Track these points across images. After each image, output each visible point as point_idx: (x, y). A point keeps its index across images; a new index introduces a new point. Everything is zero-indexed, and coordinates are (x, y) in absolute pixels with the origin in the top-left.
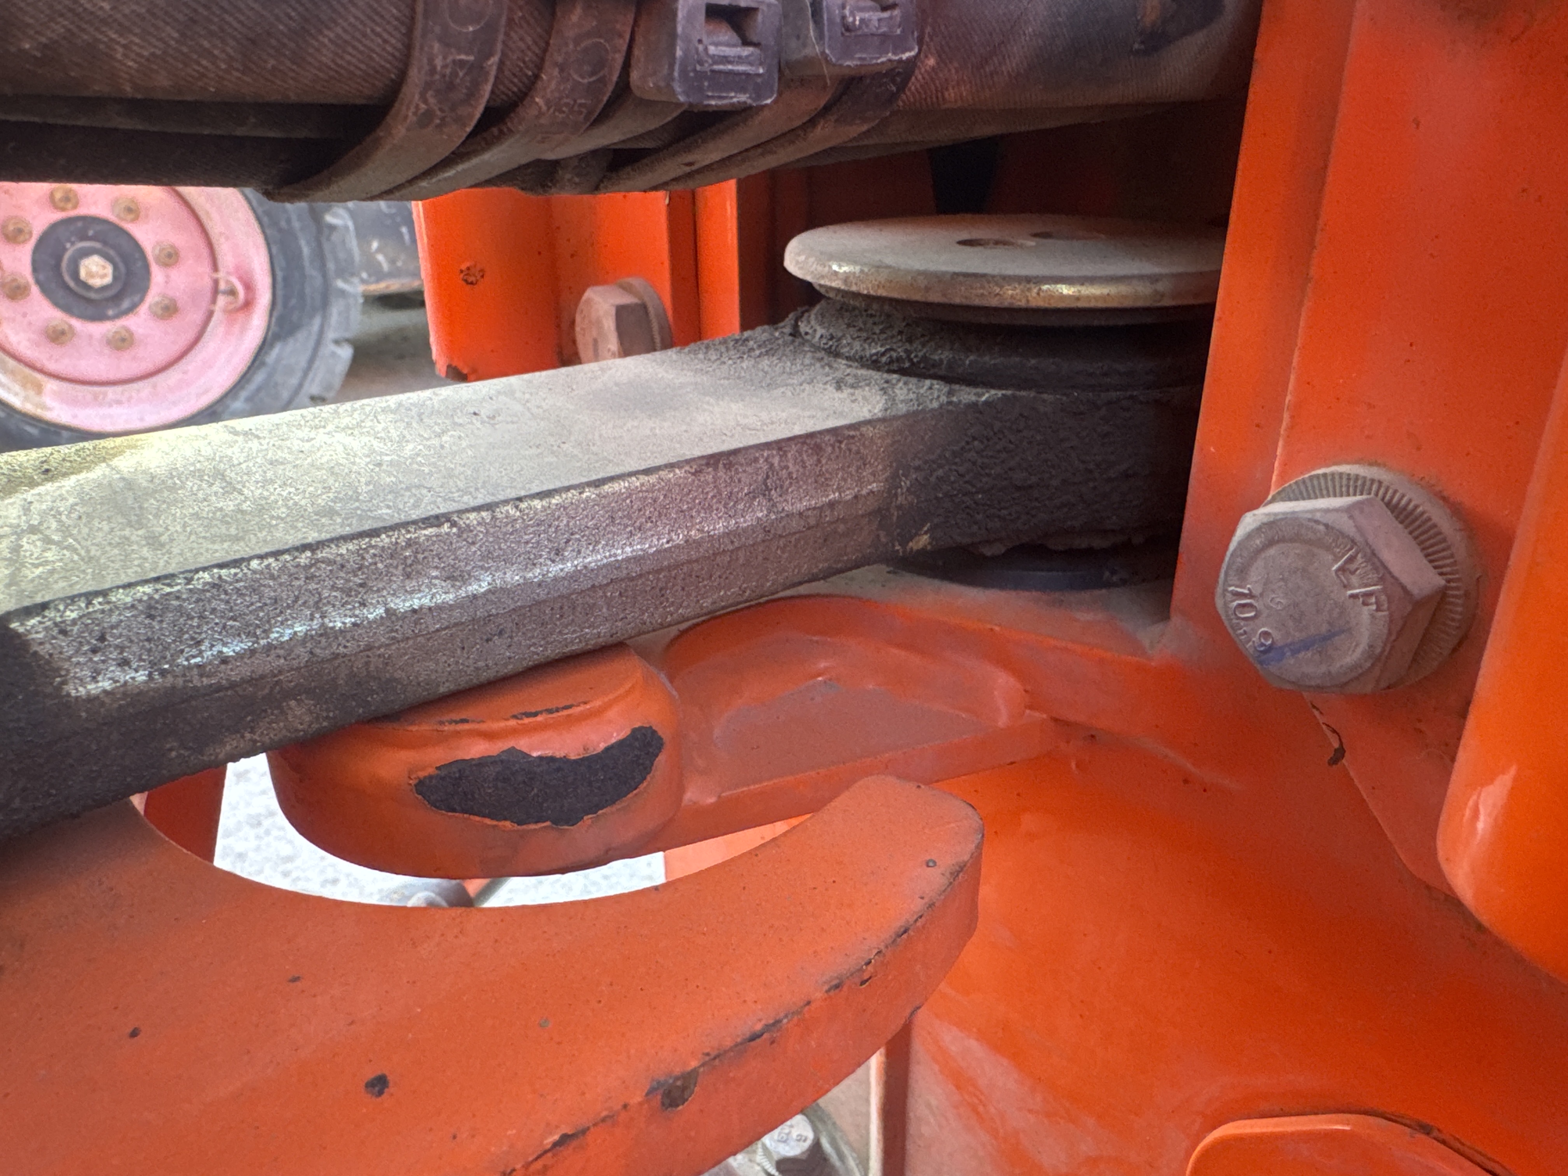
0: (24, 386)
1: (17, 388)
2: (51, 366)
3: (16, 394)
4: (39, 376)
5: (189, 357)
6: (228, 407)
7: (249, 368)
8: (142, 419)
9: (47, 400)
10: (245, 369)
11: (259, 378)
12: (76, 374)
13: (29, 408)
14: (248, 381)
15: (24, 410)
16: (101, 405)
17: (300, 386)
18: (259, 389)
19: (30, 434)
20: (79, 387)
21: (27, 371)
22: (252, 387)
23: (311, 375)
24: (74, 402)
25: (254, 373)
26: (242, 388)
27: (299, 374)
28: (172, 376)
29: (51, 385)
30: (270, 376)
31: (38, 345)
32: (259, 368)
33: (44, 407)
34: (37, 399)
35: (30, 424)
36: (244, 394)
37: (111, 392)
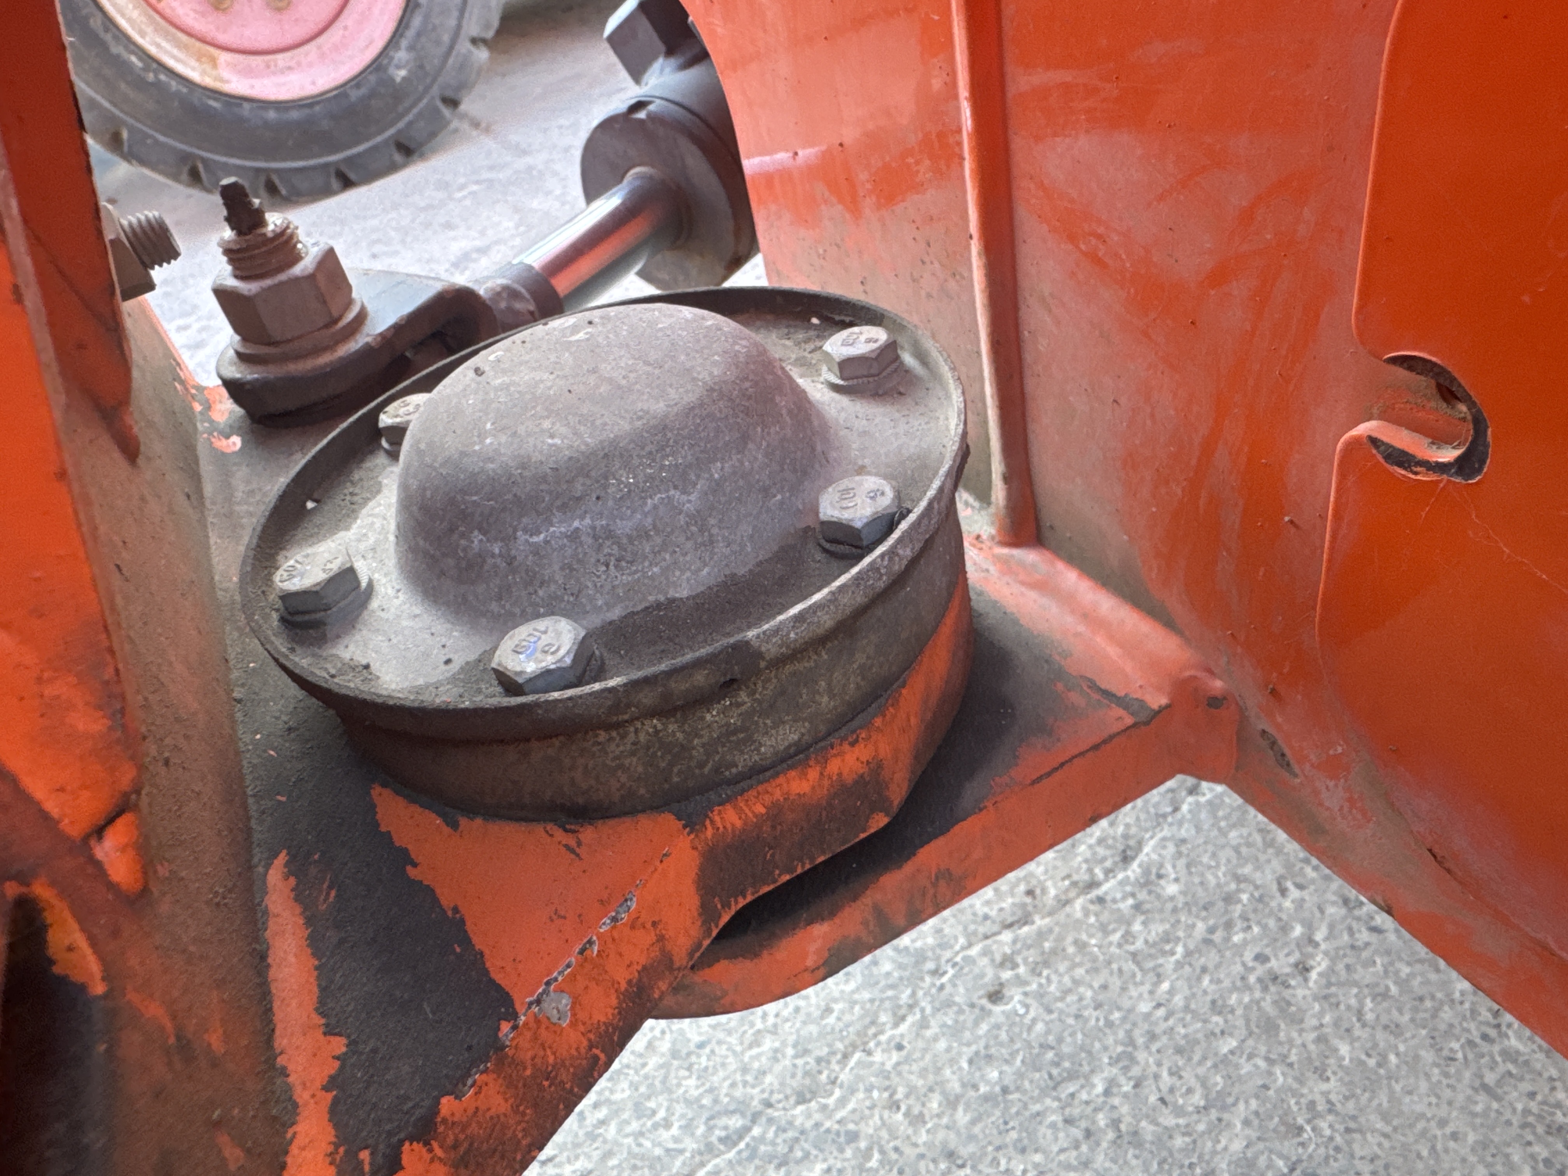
0: (199, 60)
1: (193, 63)
2: (223, 38)
3: (193, 69)
4: (212, 50)
5: (346, 12)
6: (392, 58)
7: (405, 11)
8: (314, 83)
9: (225, 74)
10: (400, 13)
11: (417, 21)
12: (247, 45)
13: (208, 81)
14: (407, 27)
15: (203, 84)
16: (274, 73)
17: (459, 27)
18: (419, 35)
19: (215, 109)
20: (252, 58)
21: (198, 44)
22: (410, 33)
23: (467, 15)
24: (248, 72)
25: (411, 16)
26: (402, 36)
27: (455, 14)
28: (334, 34)
29: (224, 57)
30: (427, 17)
31: (203, 14)
32: (413, 12)
33: (222, 80)
34: (214, 73)
35: (215, 99)
36: (404, 43)
37: (281, 59)
